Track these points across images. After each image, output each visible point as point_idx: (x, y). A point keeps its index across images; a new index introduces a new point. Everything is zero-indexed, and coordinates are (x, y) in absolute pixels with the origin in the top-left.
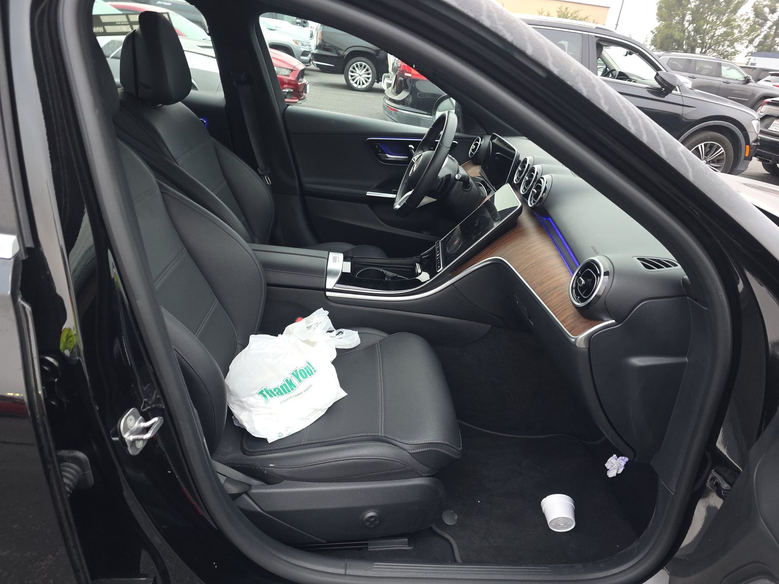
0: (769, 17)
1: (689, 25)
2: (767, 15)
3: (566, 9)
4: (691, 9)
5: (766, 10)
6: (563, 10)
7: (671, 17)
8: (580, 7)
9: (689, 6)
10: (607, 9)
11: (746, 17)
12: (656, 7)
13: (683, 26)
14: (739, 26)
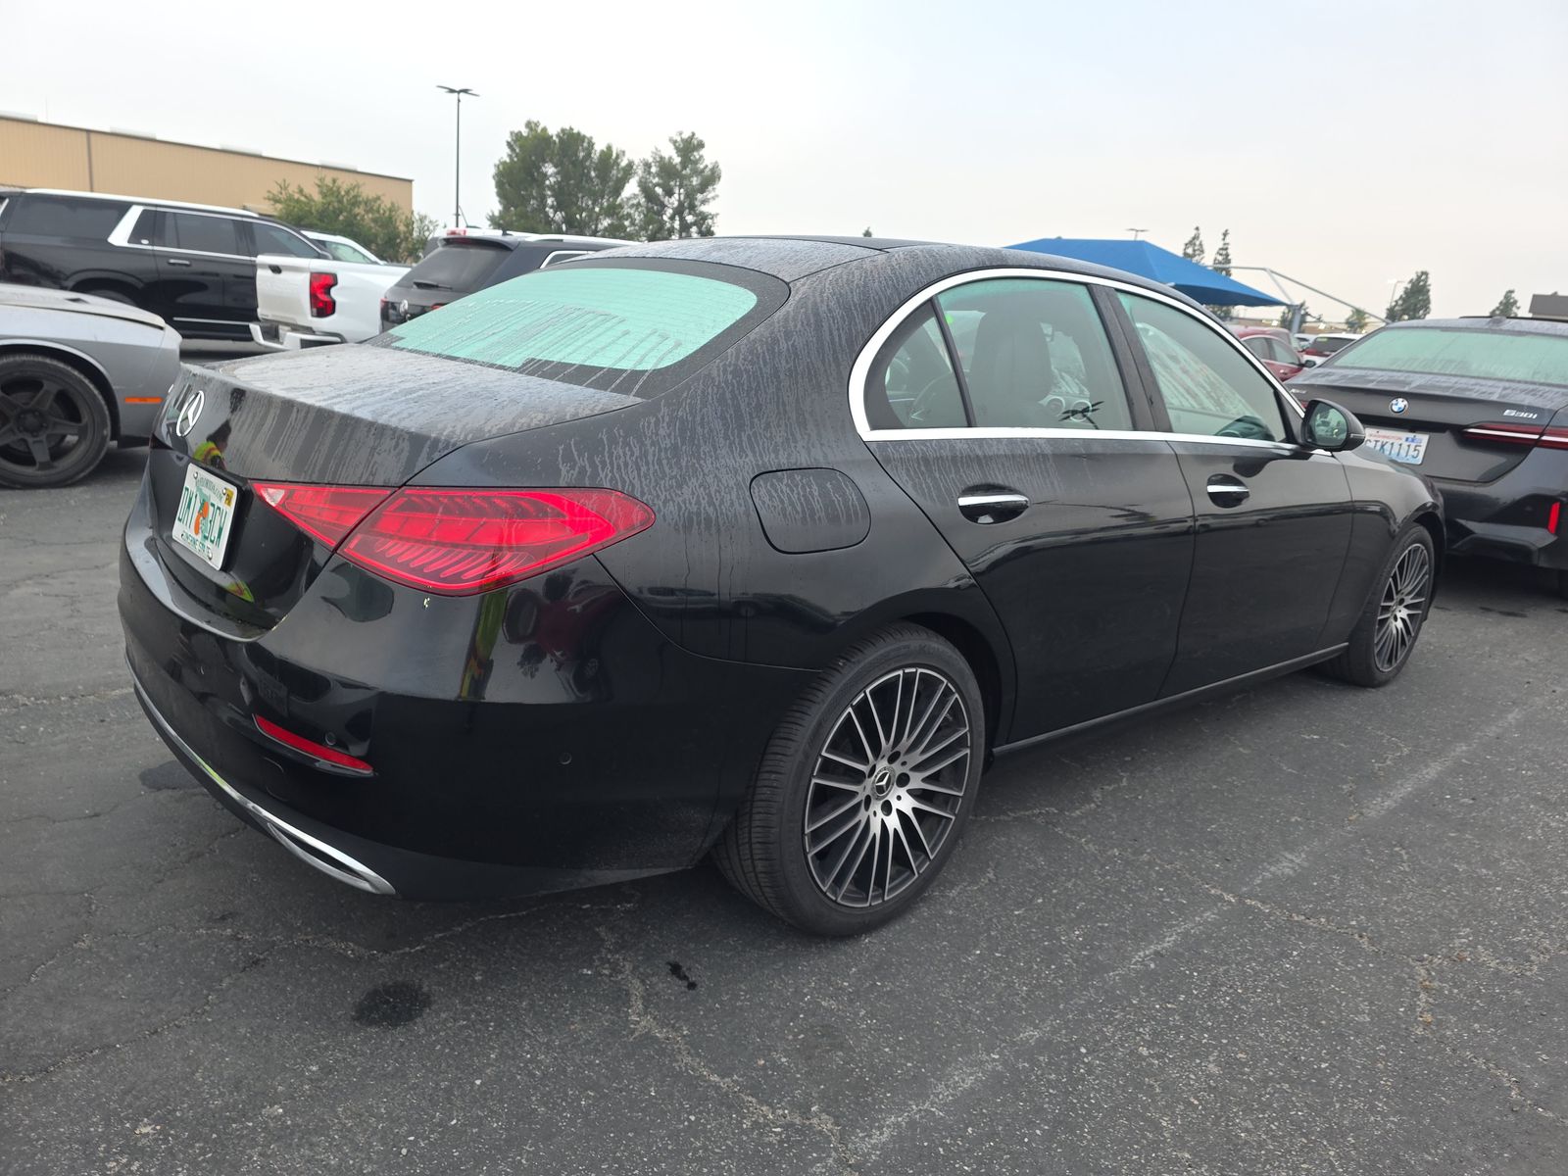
0: (666, 200)
1: (555, 212)
2: (662, 199)
3: (334, 181)
4: (551, 188)
5: (659, 190)
6: (328, 182)
7: (525, 201)
8: (360, 179)
9: (547, 182)
10: (408, 183)
11: (635, 202)
12: (493, 183)
13: (547, 215)
14: (629, 215)
